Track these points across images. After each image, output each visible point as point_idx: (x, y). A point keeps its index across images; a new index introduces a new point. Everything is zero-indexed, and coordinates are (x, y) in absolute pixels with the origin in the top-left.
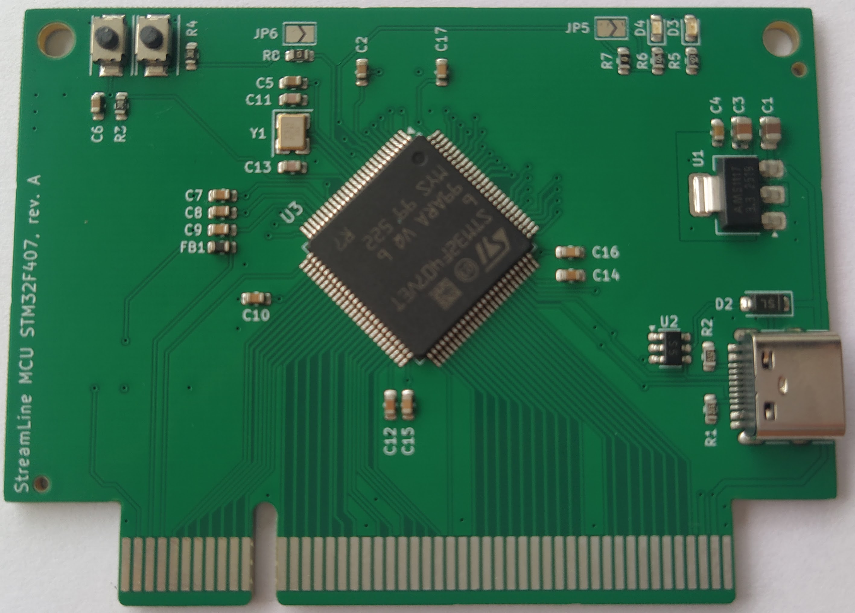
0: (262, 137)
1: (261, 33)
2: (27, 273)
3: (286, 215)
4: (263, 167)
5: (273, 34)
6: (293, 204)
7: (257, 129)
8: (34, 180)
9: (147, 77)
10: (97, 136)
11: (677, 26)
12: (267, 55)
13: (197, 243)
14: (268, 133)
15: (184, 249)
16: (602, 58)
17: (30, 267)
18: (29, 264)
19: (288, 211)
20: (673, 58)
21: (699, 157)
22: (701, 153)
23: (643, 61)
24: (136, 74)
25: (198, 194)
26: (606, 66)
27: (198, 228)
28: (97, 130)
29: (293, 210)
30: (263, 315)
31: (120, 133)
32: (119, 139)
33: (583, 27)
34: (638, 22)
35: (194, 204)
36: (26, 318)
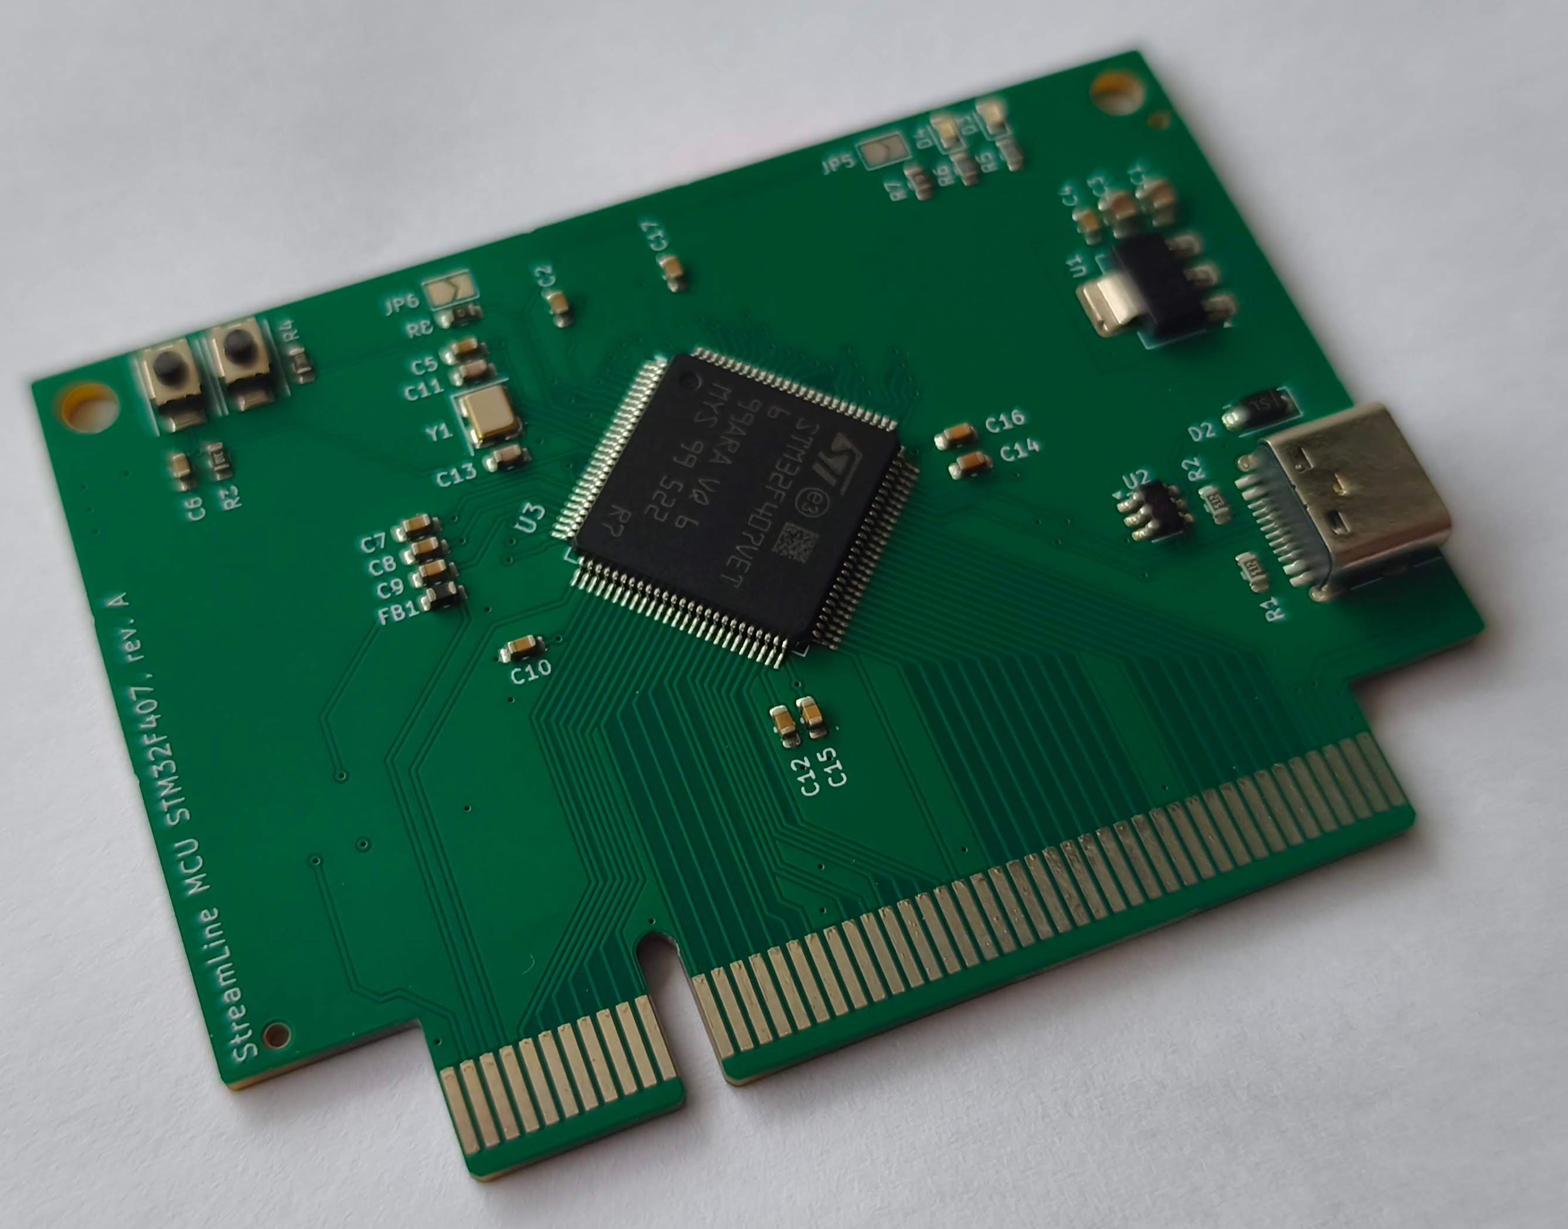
0: (447, 435)
1: (392, 304)
2: (149, 732)
3: (522, 524)
4: (462, 472)
5: (410, 300)
6: (528, 506)
7: (436, 428)
8: (116, 601)
9: (247, 411)
10: (195, 511)
11: (970, 120)
12: (413, 329)
13: (403, 605)
14: (453, 426)
15: (386, 619)
16: (887, 189)
17: (150, 722)
18: (148, 719)
19: (522, 518)
20: (984, 160)
21: (1077, 264)
22: (1078, 259)
23: (945, 176)
24: (227, 412)
25: (380, 538)
26: (898, 195)
27: (396, 584)
28: (192, 503)
29: (528, 514)
30: (540, 669)
31: (230, 496)
32: (230, 504)
33: (844, 161)
34: (917, 132)
35: (378, 554)
36: (167, 798)
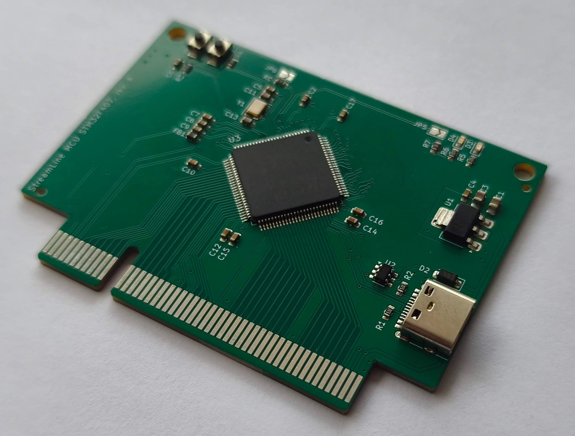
1: (270, 68)
2: (101, 111)
3: (231, 139)
4: (234, 116)
5: (274, 71)
6: (238, 136)
7: (241, 102)
11: (472, 144)
12: (266, 77)
13: (183, 132)
14: (246, 105)
15: (175, 132)
16: (425, 142)
18: (104, 108)
20: (461, 157)
21: (450, 202)
23: (445, 152)
25: (197, 114)
27: (188, 127)
29: (236, 138)
30: (191, 172)
31: (180, 78)
32: (178, 80)
33: (423, 127)
34: (453, 136)
35: (192, 117)
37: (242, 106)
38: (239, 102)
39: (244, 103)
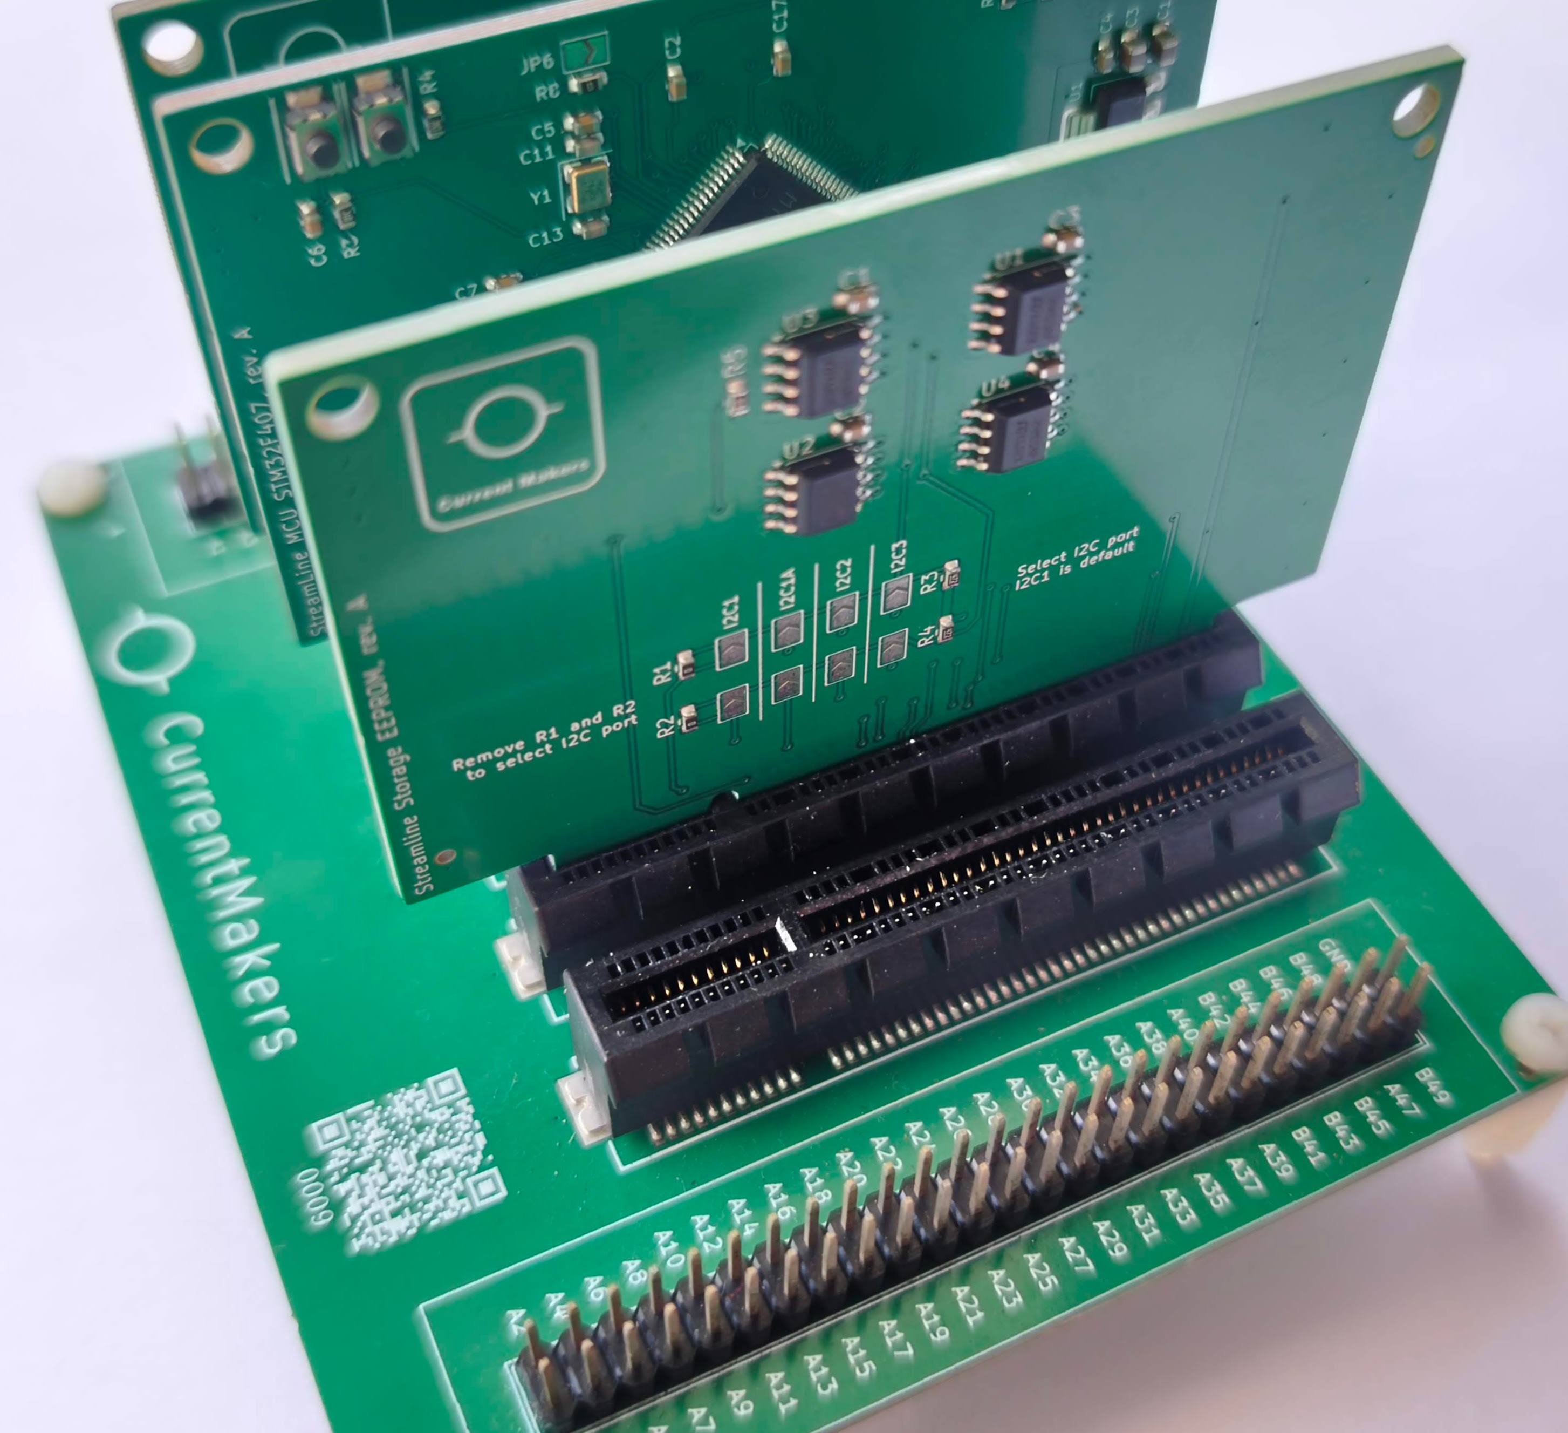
1: (531, 64)
2: (265, 438)
4: (552, 235)
5: (548, 61)
7: (539, 193)
8: (243, 334)
10: (318, 258)
12: (540, 93)
14: (554, 194)
17: (267, 430)
18: (265, 427)
24: (357, 165)
25: (470, 290)
28: (317, 250)
31: (351, 245)
32: (350, 253)
36: (275, 483)
37: (548, 200)
38: (535, 198)
39: (546, 193)
